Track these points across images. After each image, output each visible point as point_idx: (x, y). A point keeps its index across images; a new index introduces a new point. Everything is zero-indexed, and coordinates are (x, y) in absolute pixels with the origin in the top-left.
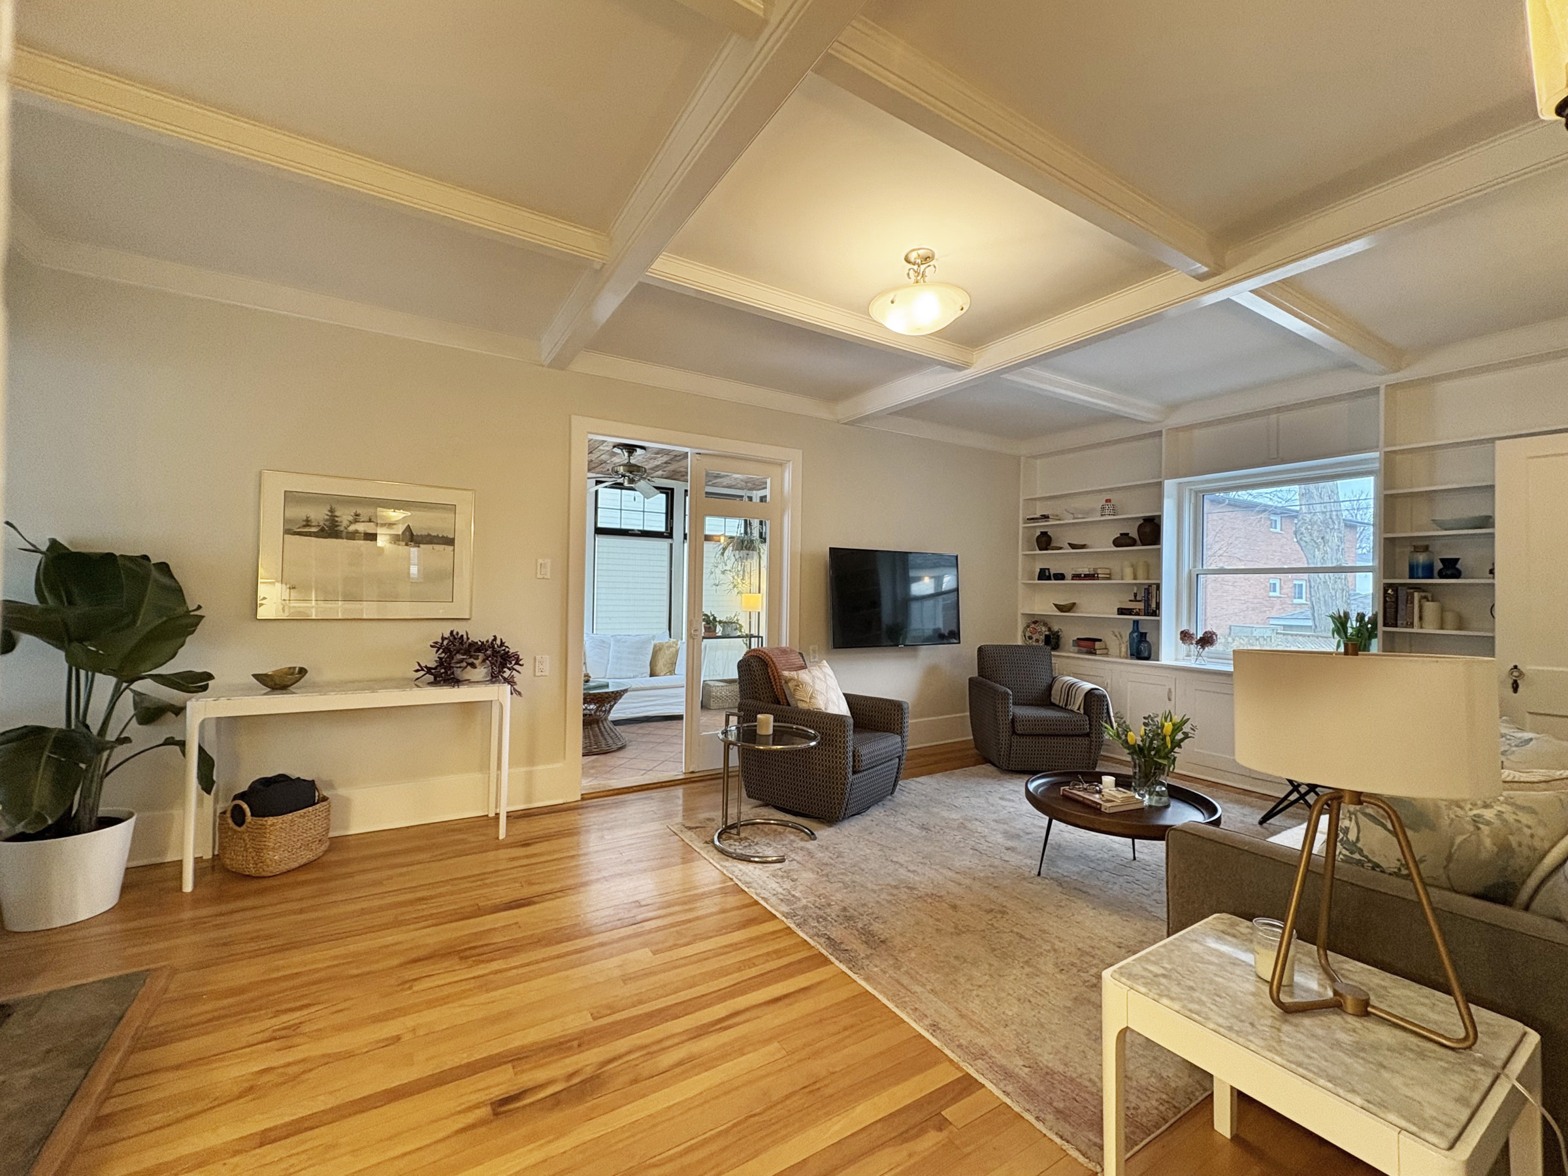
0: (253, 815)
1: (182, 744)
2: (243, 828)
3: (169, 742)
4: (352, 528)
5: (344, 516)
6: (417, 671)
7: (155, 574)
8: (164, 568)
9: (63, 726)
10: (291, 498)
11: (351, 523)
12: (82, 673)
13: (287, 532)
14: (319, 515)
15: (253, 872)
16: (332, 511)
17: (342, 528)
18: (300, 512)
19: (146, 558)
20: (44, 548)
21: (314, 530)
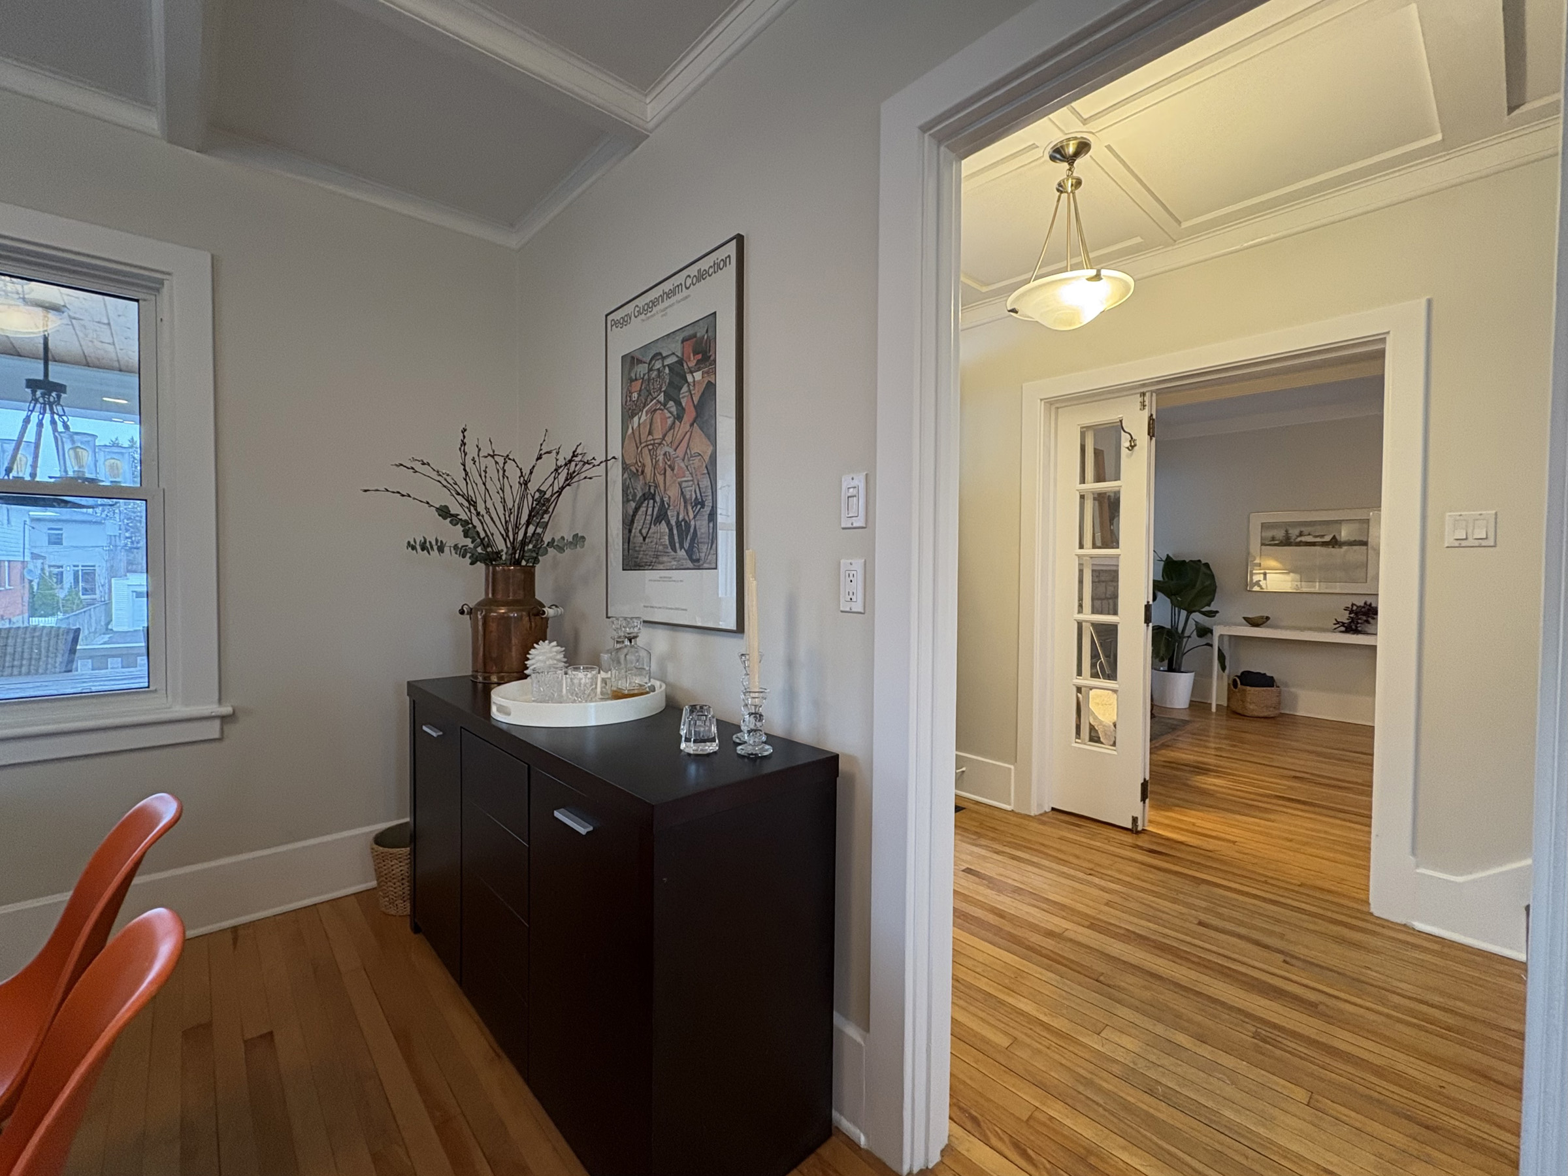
0: (1242, 684)
1: (1211, 645)
2: (1237, 690)
3: (1208, 644)
4: (1299, 539)
5: (1294, 532)
6: (1335, 624)
7: (1203, 569)
8: (1207, 565)
9: (1170, 627)
10: (1265, 526)
11: (1298, 537)
12: (1177, 609)
13: (1263, 544)
14: (1280, 534)
15: (1241, 712)
16: (1287, 531)
17: (1292, 540)
18: (1269, 534)
19: (1200, 561)
20: (1164, 559)
21: (1277, 542)
